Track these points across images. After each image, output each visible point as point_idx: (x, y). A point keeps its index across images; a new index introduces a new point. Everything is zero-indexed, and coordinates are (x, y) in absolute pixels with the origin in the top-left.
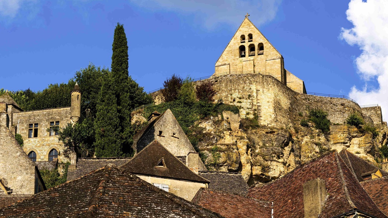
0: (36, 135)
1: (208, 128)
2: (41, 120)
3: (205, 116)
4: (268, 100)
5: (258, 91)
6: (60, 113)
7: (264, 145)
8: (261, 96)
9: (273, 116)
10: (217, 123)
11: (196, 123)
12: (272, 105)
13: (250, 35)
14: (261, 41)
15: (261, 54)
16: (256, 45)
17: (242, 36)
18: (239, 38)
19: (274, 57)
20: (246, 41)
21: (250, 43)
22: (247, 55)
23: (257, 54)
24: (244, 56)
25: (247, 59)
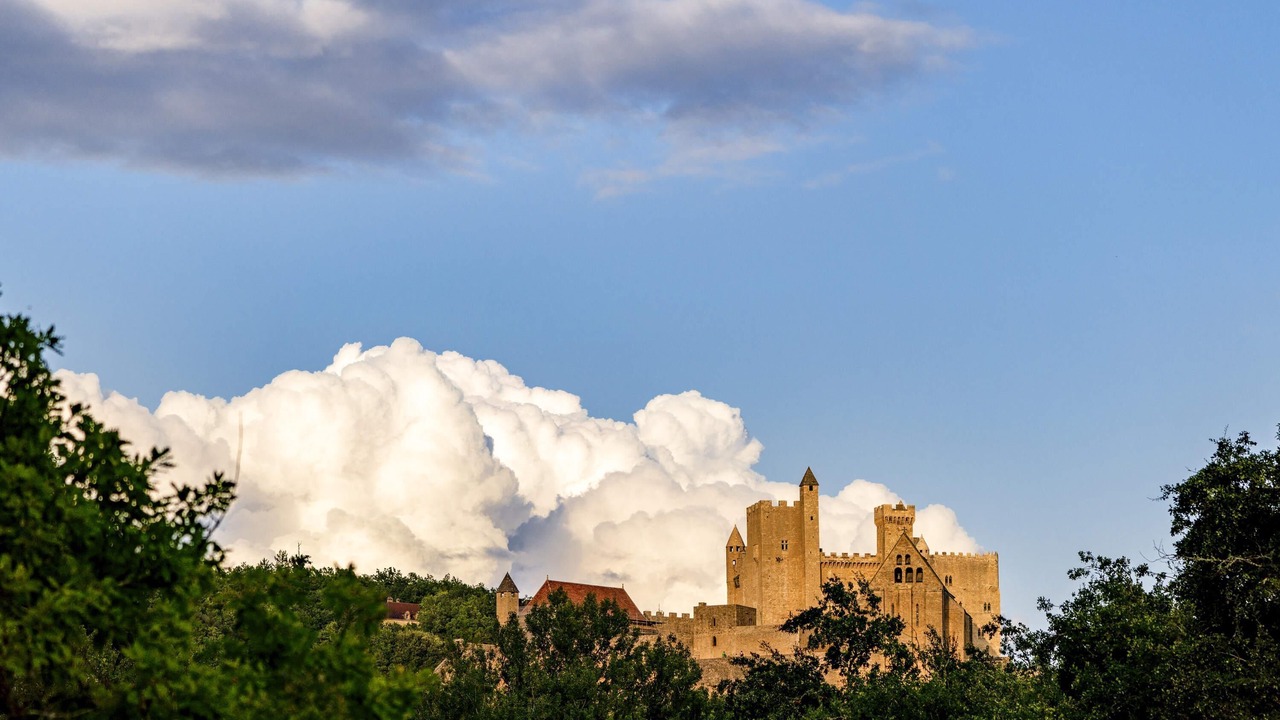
13: (908, 556)
14: (920, 565)
15: (919, 581)
16: (915, 569)
17: (899, 557)
18: (895, 558)
19: (934, 588)
20: (904, 563)
21: (907, 566)
22: (904, 579)
23: (914, 580)
24: (898, 581)
25: (904, 587)
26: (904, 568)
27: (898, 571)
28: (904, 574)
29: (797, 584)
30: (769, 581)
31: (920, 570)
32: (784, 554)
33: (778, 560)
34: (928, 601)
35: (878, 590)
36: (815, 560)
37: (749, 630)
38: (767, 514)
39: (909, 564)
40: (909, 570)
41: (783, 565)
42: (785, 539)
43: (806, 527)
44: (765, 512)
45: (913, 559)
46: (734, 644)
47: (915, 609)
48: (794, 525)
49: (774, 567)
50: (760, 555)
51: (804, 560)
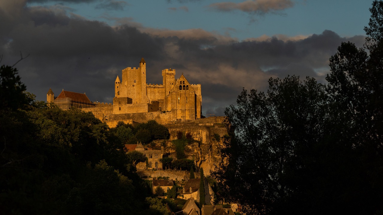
0: (151, 158)
1: (190, 148)
2: (153, 154)
3: (189, 144)
4: (204, 135)
5: (202, 132)
6: (158, 152)
7: (204, 150)
8: (203, 134)
9: (206, 140)
10: (193, 146)
11: (186, 146)
12: (205, 136)
13: (184, 82)
14: (188, 84)
15: (187, 89)
16: (186, 86)
17: (181, 82)
18: (180, 82)
19: (192, 92)
20: (182, 84)
21: (183, 85)
22: (182, 89)
23: (186, 89)
24: (181, 89)
25: (183, 91)
26: (182, 85)
27: (181, 86)
28: (182, 87)
29: (139, 93)
30: (130, 92)
31: (187, 86)
32: (135, 84)
33: (133, 86)
34: (190, 96)
35: (174, 92)
36: (145, 86)
37: (131, 105)
38: (130, 72)
39: (184, 84)
40: (184, 86)
41: (135, 87)
42: (135, 79)
43: (142, 76)
44: (129, 71)
45: (185, 82)
46: (126, 110)
47: (186, 98)
48: (138, 75)
49: (132, 88)
50: (128, 84)
51: (141, 86)
